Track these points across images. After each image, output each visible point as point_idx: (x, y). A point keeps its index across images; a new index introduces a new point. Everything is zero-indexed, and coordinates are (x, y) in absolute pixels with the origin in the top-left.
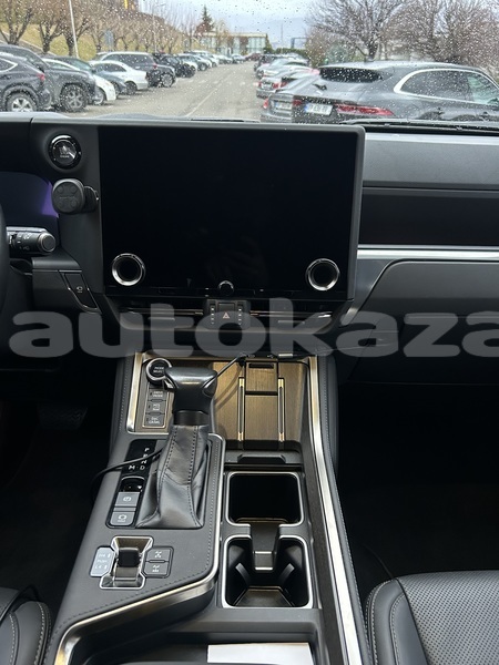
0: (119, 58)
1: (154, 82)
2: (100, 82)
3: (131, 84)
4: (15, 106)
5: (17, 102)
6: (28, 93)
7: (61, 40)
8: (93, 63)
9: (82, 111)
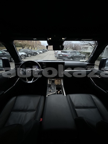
0: (40, 50)
1: (43, 52)
2: (38, 52)
3: (41, 52)
5: (29, 55)
7: (33, 48)
9: (36, 55)
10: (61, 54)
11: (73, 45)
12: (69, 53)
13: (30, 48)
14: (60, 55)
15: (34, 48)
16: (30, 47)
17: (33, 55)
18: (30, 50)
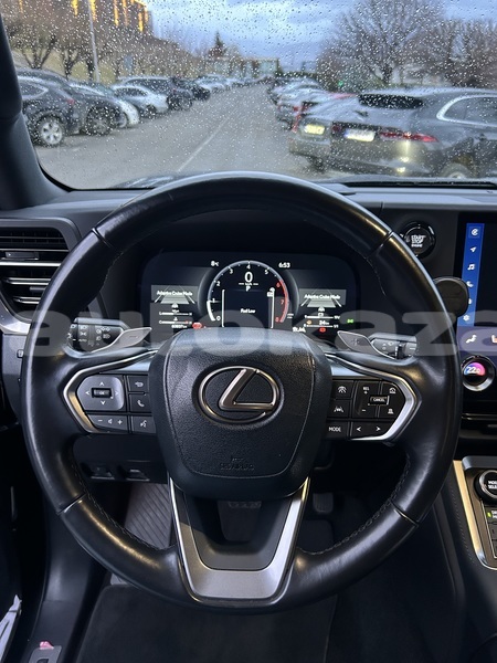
0: (142, 82)
3: (152, 109)
4: (45, 130)
5: (46, 126)
6: (57, 117)
7: (81, 65)
8: (115, 87)
9: (107, 133)
10: (362, 120)
11: (459, 38)
12: (441, 115)
13: (54, 63)
14: (352, 135)
15: (91, 67)
16: (56, 54)
17: (82, 133)
18: (54, 79)
